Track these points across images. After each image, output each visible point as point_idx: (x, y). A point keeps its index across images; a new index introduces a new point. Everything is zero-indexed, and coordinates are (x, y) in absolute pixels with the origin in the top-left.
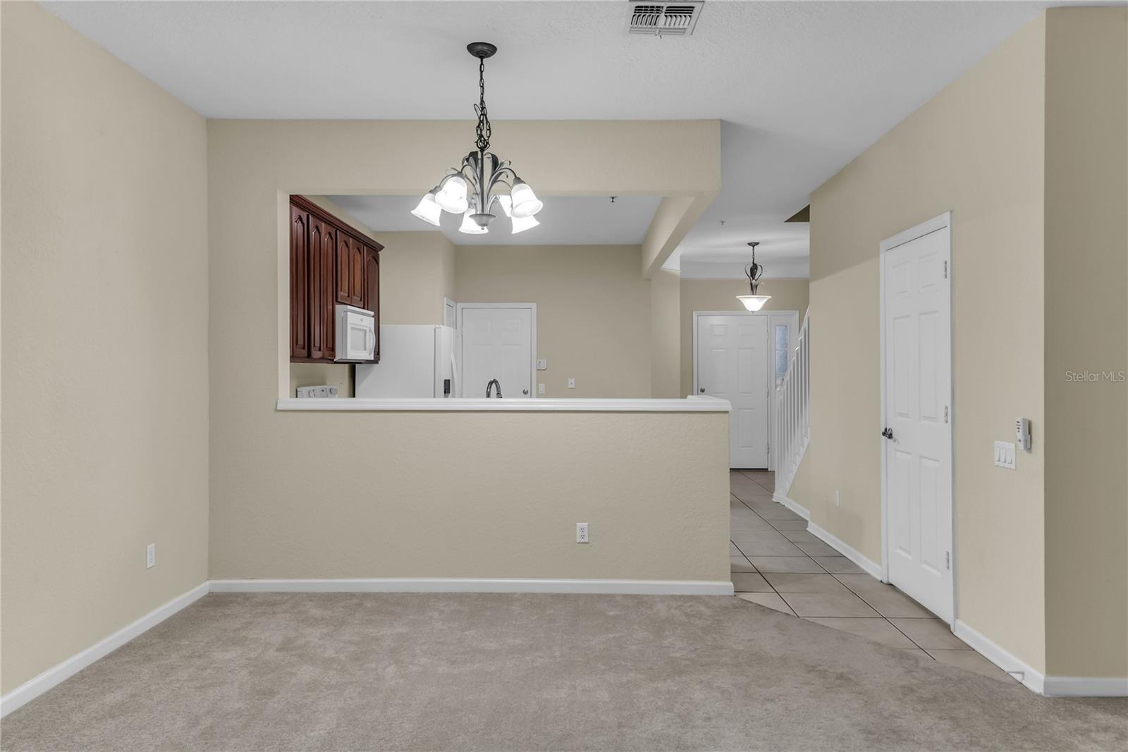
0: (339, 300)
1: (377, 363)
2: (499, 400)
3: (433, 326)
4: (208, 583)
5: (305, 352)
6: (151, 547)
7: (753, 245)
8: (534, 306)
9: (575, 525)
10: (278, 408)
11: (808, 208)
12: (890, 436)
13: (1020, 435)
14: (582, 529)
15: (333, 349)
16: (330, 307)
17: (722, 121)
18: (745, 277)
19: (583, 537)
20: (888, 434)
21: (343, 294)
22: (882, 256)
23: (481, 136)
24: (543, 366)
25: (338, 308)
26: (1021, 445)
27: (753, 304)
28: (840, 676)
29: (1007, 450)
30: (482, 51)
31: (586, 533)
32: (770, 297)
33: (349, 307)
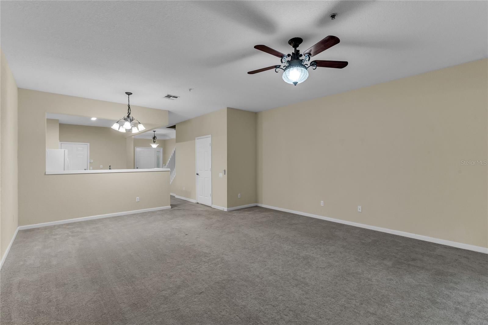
2: (110, 170)
4: (19, 227)
7: (154, 131)
9: (136, 198)
10: (46, 174)
11: (175, 126)
12: (198, 175)
13: (224, 172)
14: (138, 199)
17: (169, 111)
18: (151, 138)
19: (138, 200)
20: (197, 174)
22: (196, 140)
23: (129, 112)
26: (224, 174)
27: (154, 146)
28: (199, 215)
29: (221, 175)
30: (129, 94)
31: (139, 199)
32: (158, 144)
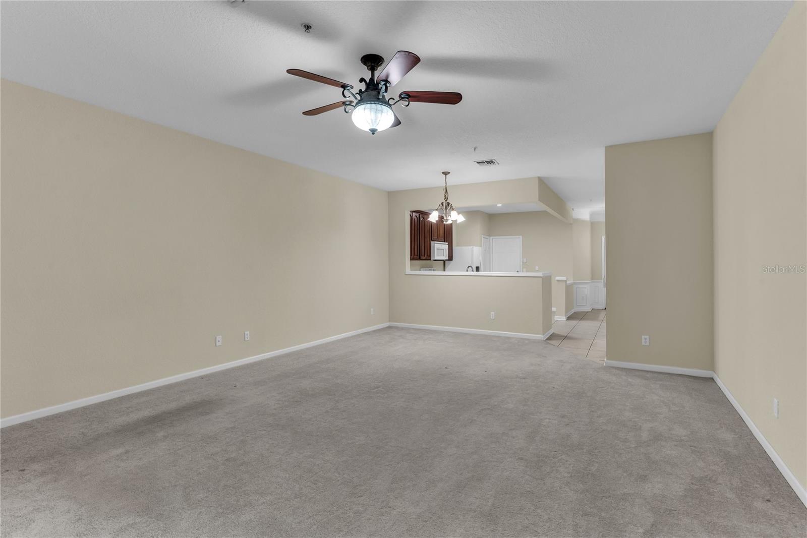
0: (433, 239)
1: (452, 260)
3: (471, 247)
5: (418, 257)
6: (372, 309)
8: (521, 237)
15: (430, 256)
16: (429, 242)
21: (434, 237)
24: (525, 261)
25: (432, 242)
33: (436, 242)
